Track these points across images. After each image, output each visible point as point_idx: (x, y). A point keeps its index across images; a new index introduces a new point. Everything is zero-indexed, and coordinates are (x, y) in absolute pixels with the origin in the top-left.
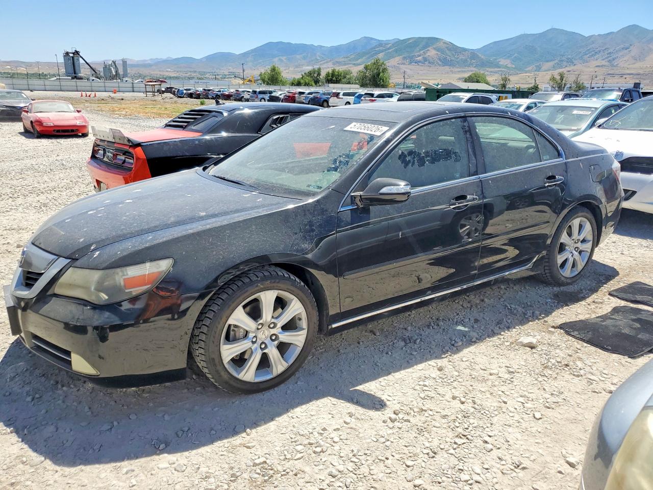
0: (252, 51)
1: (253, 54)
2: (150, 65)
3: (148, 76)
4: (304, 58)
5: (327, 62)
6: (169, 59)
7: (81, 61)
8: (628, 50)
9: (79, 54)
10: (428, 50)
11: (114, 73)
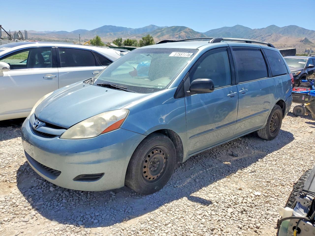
0: (97, 29)
1: (97, 31)
2: (44, 34)
3: (43, 39)
4: (122, 34)
5: (133, 36)
6: (54, 32)
7: (2, 30)
8: (270, 36)
9: (1, 27)
10: (181, 32)
11: (20, 37)
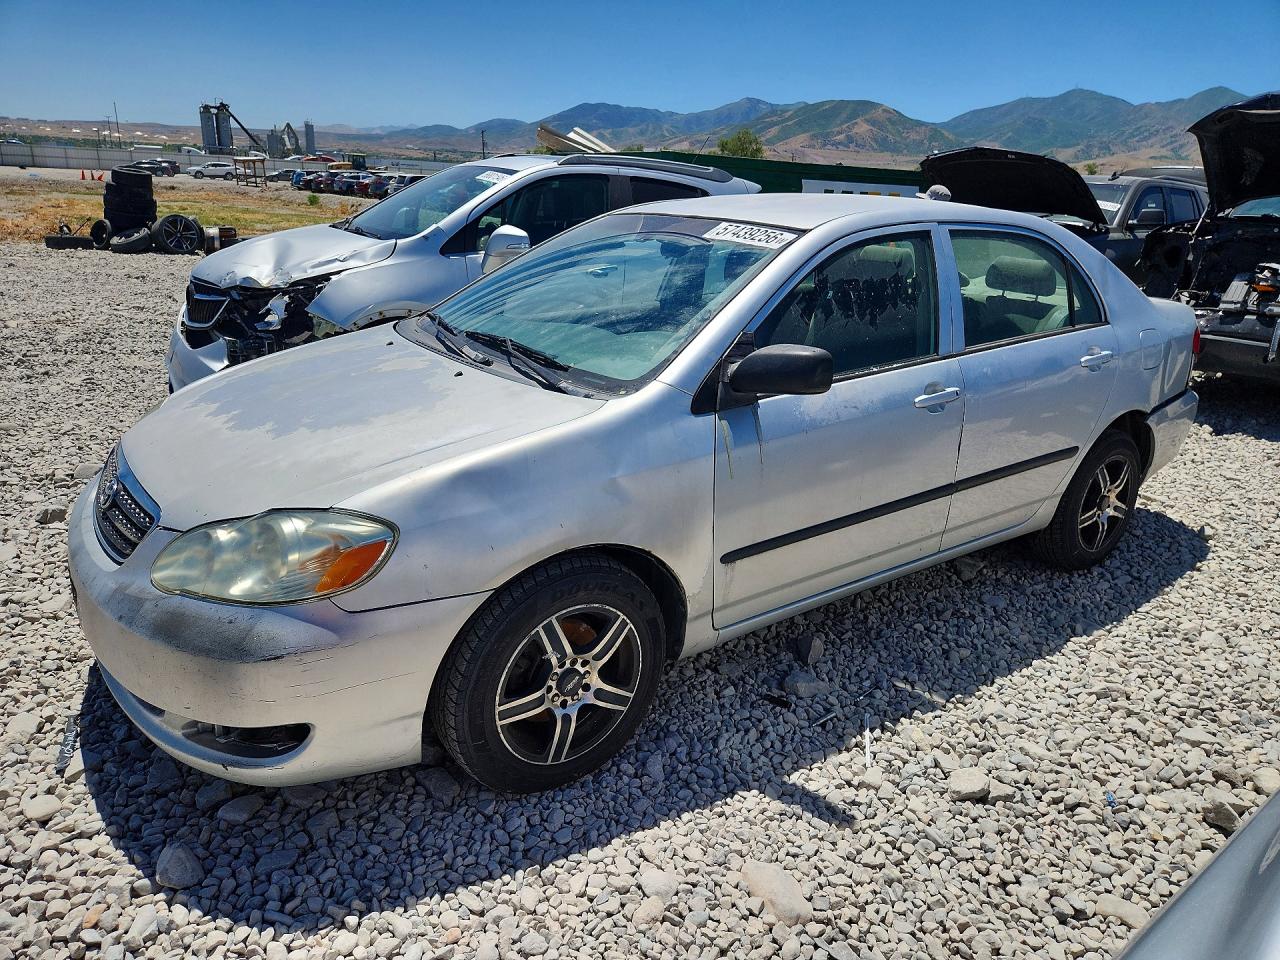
0: (554, 118)
1: (555, 123)
2: (379, 137)
4: (642, 133)
5: (680, 141)
6: (412, 128)
9: (227, 111)
10: (856, 123)
11: (289, 147)
